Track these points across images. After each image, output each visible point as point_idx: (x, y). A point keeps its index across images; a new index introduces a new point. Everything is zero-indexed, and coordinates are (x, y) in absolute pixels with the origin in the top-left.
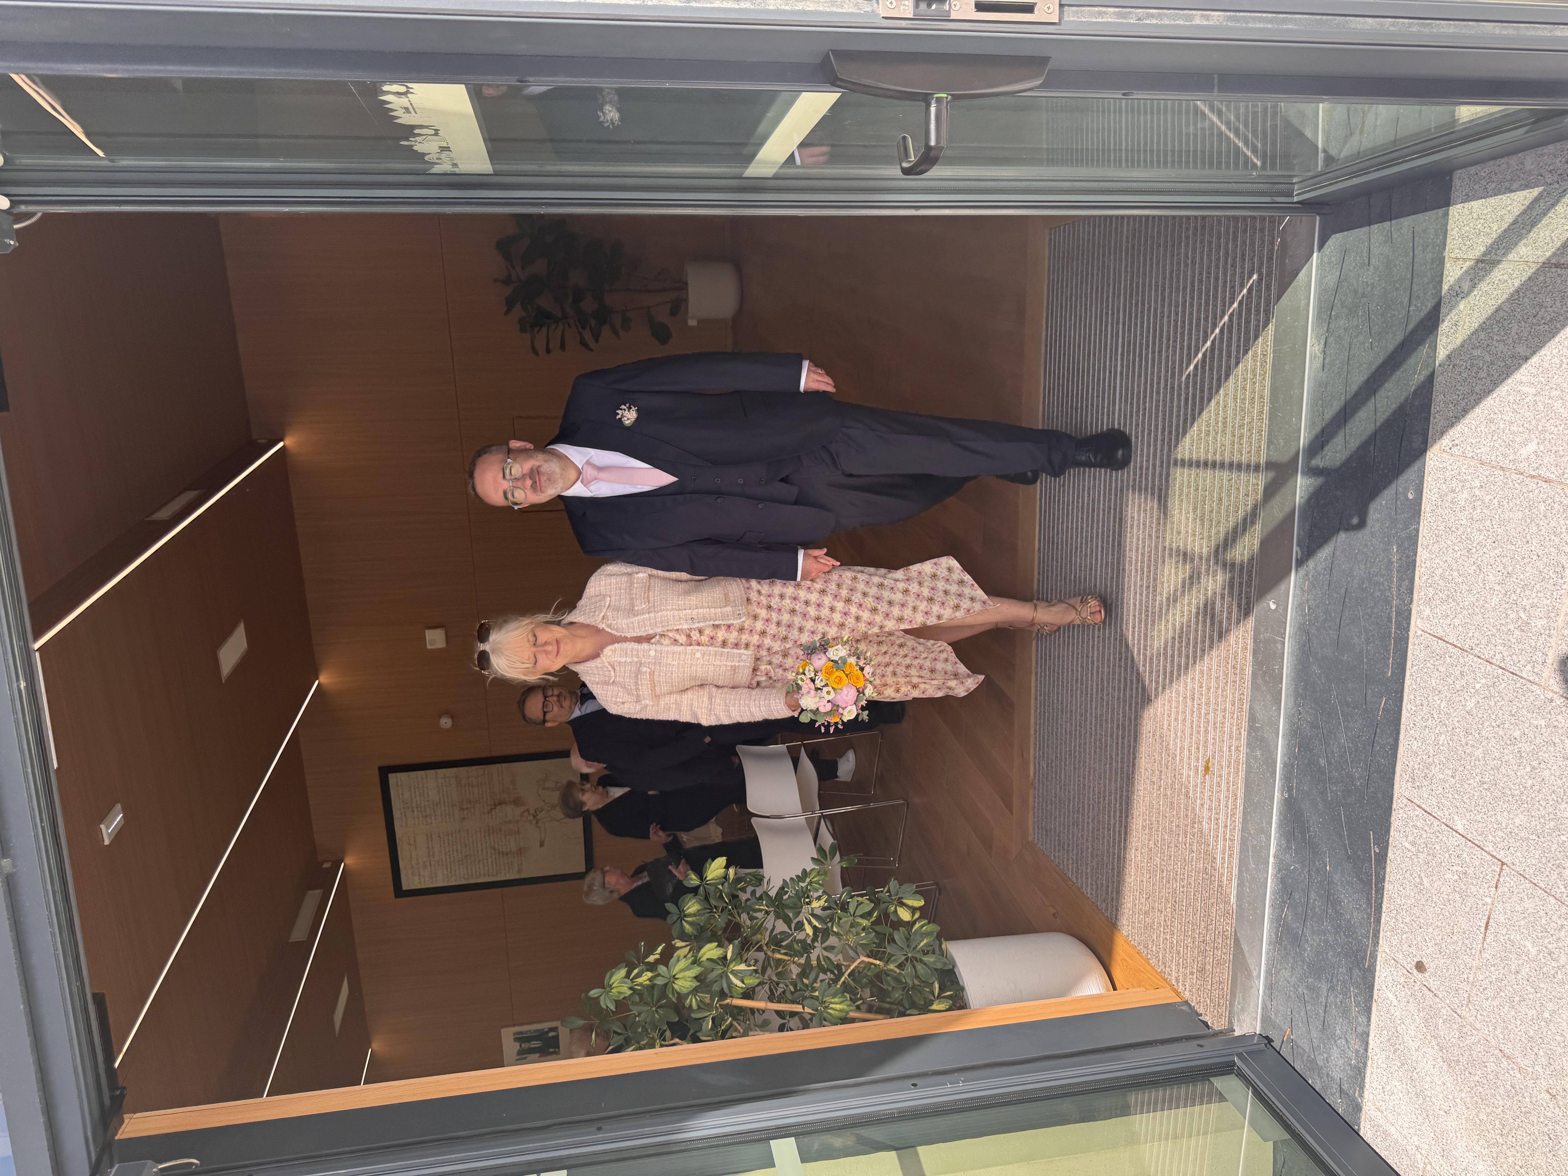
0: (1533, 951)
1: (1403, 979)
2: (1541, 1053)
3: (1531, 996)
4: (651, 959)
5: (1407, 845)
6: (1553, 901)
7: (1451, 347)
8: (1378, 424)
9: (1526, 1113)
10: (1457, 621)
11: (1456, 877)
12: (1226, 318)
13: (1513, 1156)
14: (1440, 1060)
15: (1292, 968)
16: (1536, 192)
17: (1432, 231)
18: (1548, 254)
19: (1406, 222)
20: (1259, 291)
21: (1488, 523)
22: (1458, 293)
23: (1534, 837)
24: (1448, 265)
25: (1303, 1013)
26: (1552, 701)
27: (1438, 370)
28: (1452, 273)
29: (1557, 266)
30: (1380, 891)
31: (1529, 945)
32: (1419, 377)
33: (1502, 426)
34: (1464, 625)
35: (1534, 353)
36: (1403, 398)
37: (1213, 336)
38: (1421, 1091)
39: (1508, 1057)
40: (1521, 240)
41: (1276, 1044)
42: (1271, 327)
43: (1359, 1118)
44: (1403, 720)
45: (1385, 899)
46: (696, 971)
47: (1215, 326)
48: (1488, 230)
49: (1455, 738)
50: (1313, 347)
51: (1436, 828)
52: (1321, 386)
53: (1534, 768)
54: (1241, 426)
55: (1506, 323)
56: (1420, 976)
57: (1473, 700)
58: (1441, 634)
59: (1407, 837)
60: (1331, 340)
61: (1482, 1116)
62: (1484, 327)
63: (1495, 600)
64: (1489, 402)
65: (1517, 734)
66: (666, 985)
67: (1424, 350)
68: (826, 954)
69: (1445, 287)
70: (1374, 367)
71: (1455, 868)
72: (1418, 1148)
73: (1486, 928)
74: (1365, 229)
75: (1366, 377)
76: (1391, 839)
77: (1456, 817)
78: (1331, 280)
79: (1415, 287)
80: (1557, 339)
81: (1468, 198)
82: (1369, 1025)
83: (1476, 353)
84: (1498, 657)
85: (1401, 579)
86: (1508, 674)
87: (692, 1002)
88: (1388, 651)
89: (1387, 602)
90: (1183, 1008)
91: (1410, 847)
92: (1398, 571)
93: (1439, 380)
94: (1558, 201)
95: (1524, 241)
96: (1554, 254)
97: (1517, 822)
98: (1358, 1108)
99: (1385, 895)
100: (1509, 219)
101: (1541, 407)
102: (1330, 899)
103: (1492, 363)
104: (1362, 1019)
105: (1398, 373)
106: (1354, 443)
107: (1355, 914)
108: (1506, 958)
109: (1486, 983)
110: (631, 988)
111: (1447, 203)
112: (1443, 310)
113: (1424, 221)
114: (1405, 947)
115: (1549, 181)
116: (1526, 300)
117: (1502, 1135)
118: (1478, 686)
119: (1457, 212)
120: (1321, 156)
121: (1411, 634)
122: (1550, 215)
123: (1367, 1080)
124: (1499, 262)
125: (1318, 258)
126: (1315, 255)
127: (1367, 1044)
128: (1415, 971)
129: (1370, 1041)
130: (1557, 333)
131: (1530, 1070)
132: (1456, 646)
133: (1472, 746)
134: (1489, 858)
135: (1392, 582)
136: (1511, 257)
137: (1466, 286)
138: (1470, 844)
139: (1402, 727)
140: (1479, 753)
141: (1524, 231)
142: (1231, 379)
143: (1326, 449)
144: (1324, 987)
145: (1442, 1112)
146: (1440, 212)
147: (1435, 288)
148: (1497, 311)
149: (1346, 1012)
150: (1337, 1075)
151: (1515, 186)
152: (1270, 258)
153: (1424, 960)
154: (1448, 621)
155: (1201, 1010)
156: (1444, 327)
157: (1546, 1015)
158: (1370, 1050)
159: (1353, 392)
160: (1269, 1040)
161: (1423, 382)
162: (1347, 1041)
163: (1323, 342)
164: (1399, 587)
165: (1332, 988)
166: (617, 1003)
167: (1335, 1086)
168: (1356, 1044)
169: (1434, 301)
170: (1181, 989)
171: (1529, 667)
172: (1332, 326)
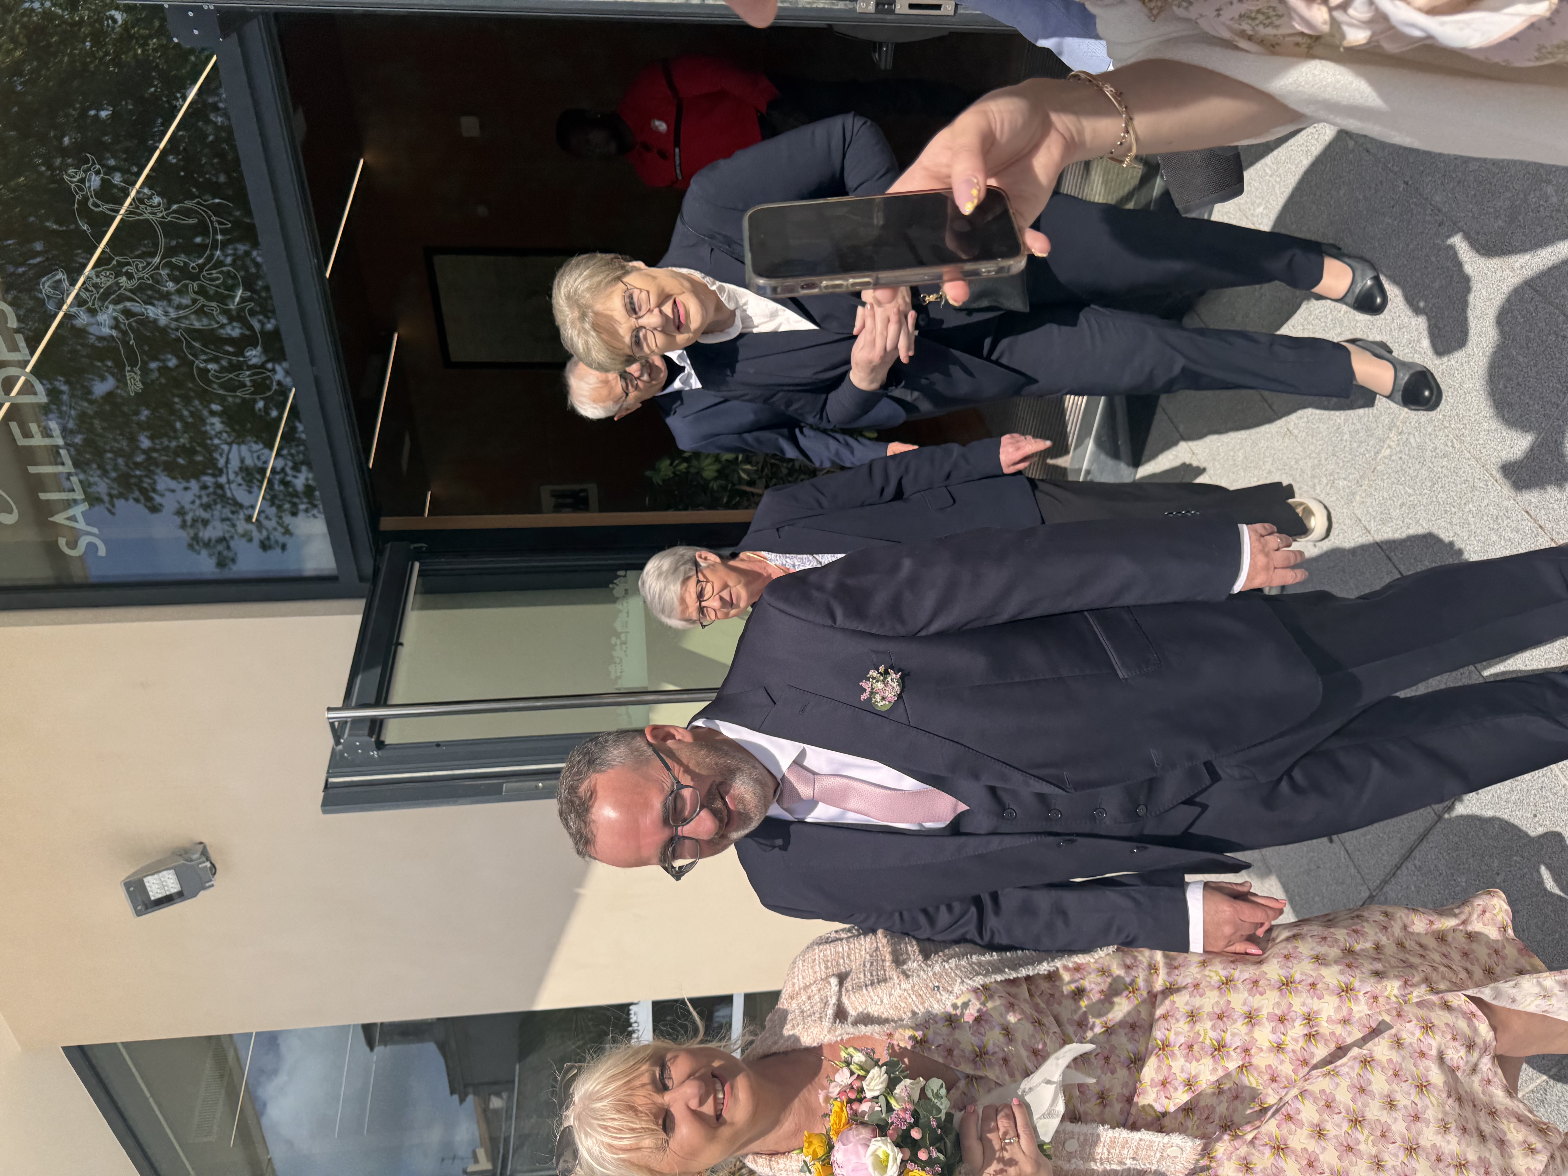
46: (717, 466)
66: (697, 473)
166: (664, 480)
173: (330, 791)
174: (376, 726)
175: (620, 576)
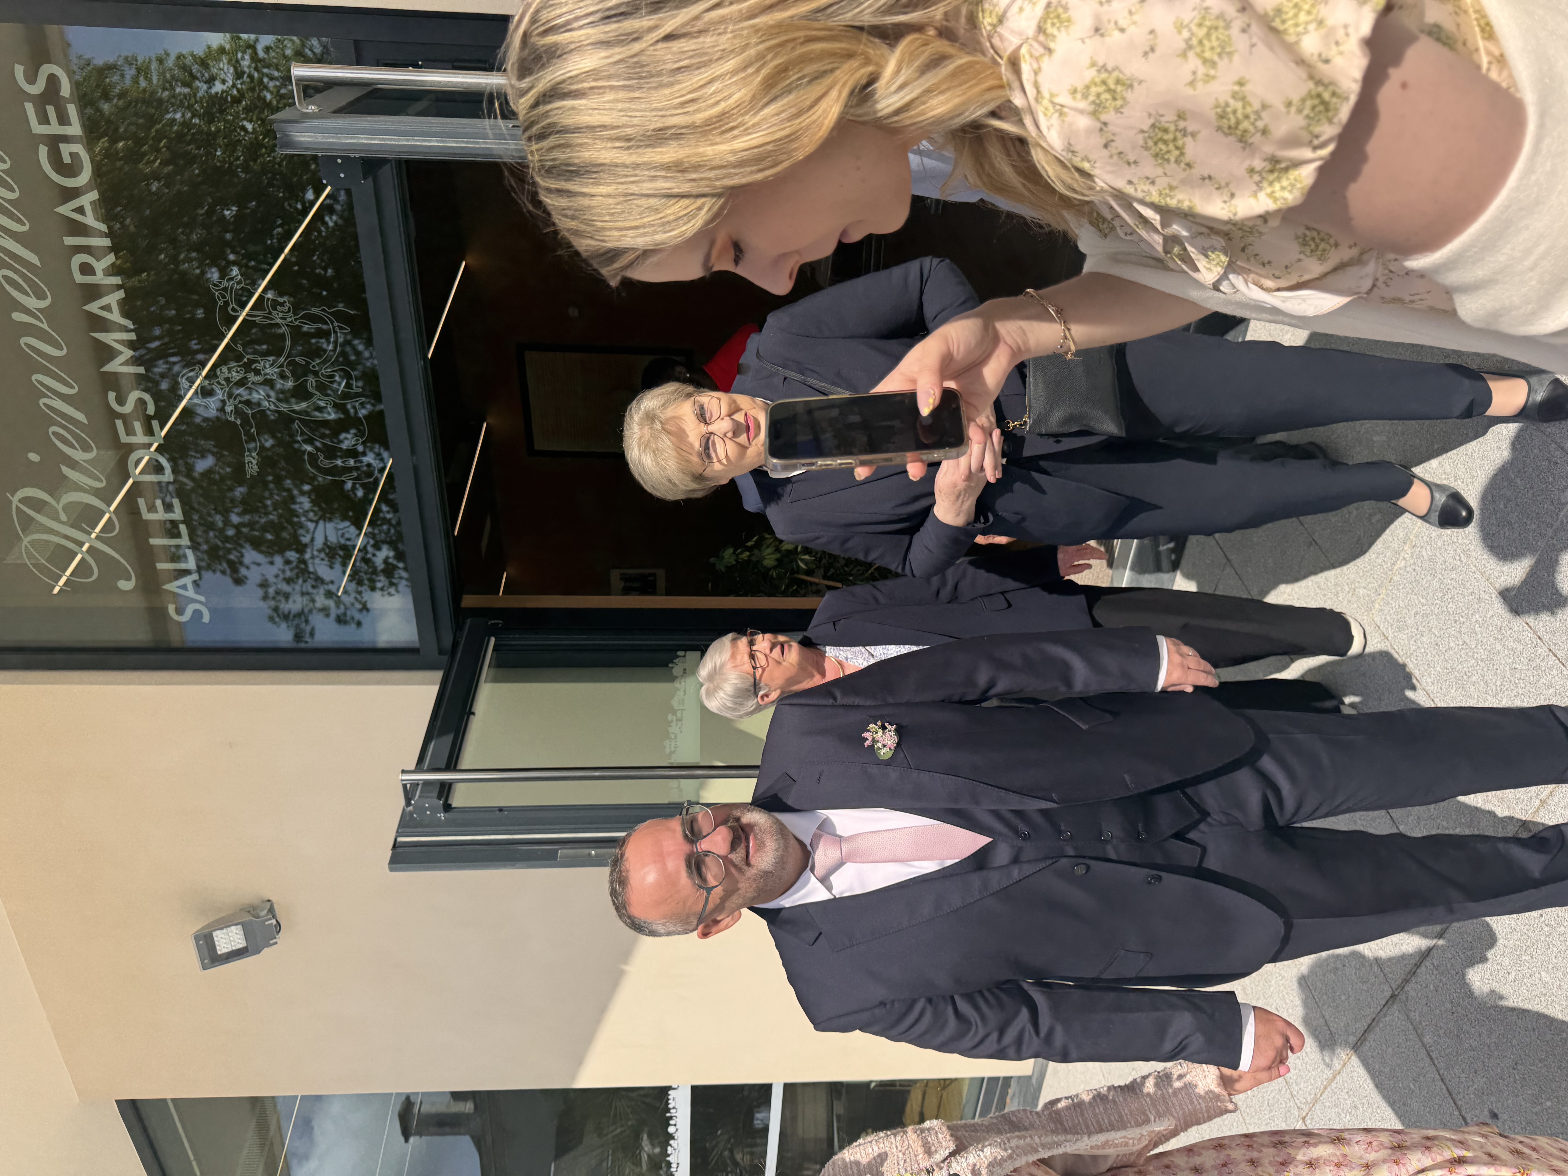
4: (750, 544)
46: (777, 556)
66: (758, 561)
87: (773, 573)
110: (736, 560)
166: (727, 567)
173: (400, 850)
174: (445, 789)
175: (679, 656)
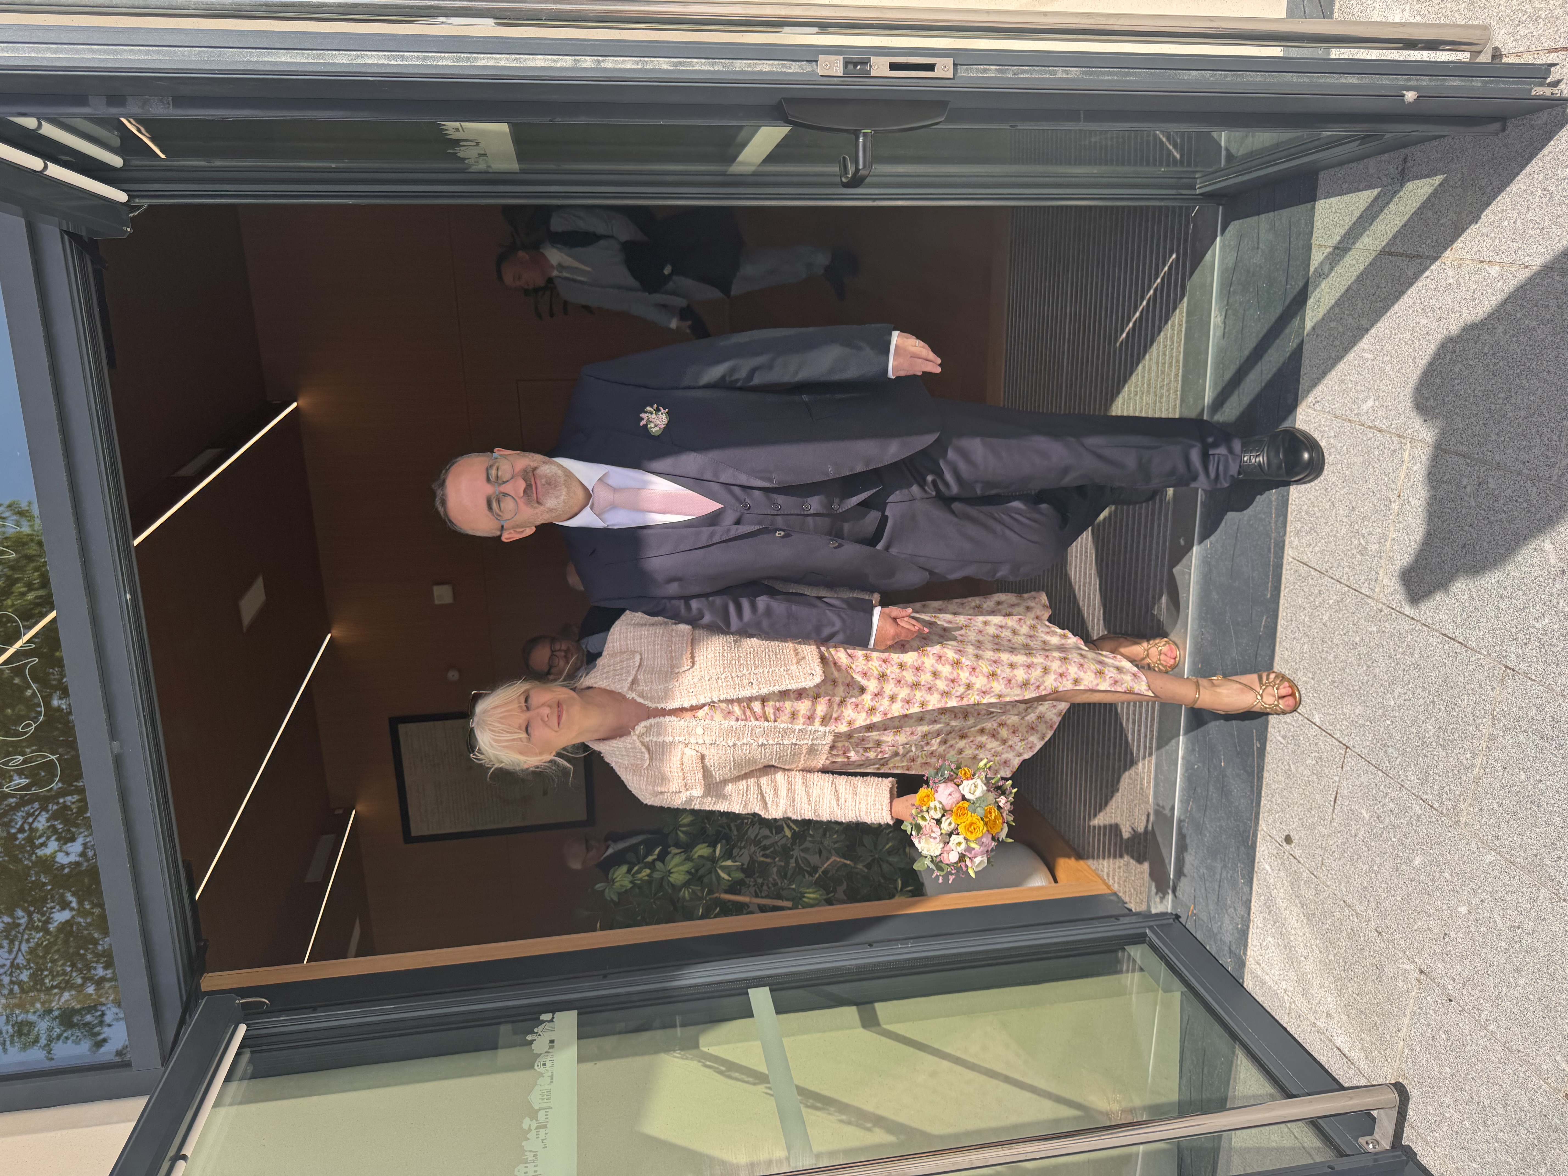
0: (1367, 816)
1: (1275, 852)
2: (1372, 899)
3: (1365, 854)
5: (1279, 738)
6: (1381, 774)
7: (1315, 320)
8: (1263, 385)
9: (1361, 950)
10: (1317, 549)
11: (1314, 762)
12: (1152, 292)
13: (1352, 986)
14: (1301, 915)
15: (1196, 853)
16: (1376, 191)
17: (1303, 221)
18: (1383, 244)
19: (1285, 213)
20: (1177, 268)
21: (1339, 467)
22: (1322, 275)
23: (1368, 723)
24: (1314, 251)
25: (1203, 891)
26: (1381, 611)
27: (1306, 339)
28: (1317, 257)
29: (1390, 254)
30: (1260, 778)
31: (1364, 811)
32: (1293, 344)
33: (1350, 386)
34: (1322, 552)
35: (1372, 326)
36: (1281, 362)
37: (1141, 308)
38: (1289, 943)
39: (1349, 906)
40: (1365, 231)
41: (1183, 920)
42: (1185, 299)
43: (1243, 973)
44: (1278, 634)
45: (1264, 786)
46: (688, 866)
47: (1143, 299)
48: (1342, 222)
49: (1315, 646)
50: (1216, 318)
51: (1301, 723)
52: (1222, 352)
53: (1368, 667)
54: (1162, 387)
55: (1354, 300)
56: (1288, 847)
57: (1328, 614)
58: (1306, 560)
59: (1279, 731)
60: (1230, 312)
61: (1331, 957)
62: (1337, 303)
63: (1344, 531)
64: (1341, 366)
65: (1358, 639)
66: (662, 879)
67: (1296, 322)
68: (802, 854)
69: (1312, 269)
70: (1261, 336)
71: (1313, 755)
72: (1285, 990)
73: (1335, 802)
74: (1256, 218)
75: (1255, 345)
76: (1269, 735)
77: (1315, 712)
78: (1231, 261)
79: (1291, 269)
80: (1388, 314)
81: (1328, 196)
82: (1251, 893)
83: (1333, 324)
84: (1345, 577)
85: (1277, 516)
86: (1352, 591)
87: (686, 894)
88: (1268, 577)
89: (1268, 535)
90: (1113, 898)
91: (1282, 740)
92: (1276, 509)
93: (1306, 347)
94: (1391, 200)
95: (1368, 232)
96: (1388, 244)
97: (1357, 712)
98: (1242, 964)
99: (1264, 783)
100: (1357, 214)
101: (1376, 369)
102: (1224, 791)
103: (1344, 334)
104: (1246, 889)
105: (1278, 341)
106: (1246, 401)
107: (1242, 801)
108: (1349, 825)
109: (1334, 848)
110: (631, 882)
111: (1313, 199)
112: (1310, 288)
113: (1297, 212)
114: (1278, 824)
115: (1385, 183)
116: (1368, 281)
117: (1344, 970)
118: (1331, 602)
119: (1322, 206)
120: (1223, 153)
121: (1285, 561)
122: (1385, 211)
123: (1249, 940)
124: (1350, 249)
125: (1221, 241)
126: (1218, 239)
127: (1250, 909)
128: (1284, 844)
129: (1252, 907)
130: (1389, 309)
131: (1364, 914)
132: (1316, 570)
133: (1327, 652)
134: (1337, 743)
135: (1271, 517)
136: (1358, 245)
137: (1326, 268)
138: (1324, 733)
139: (1278, 640)
140: (1331, 658)
141: (1367, 224)
142: (1155, 344)
143: (1225, 406)
144: (1219, 865)
145: (1303, 958)
146: (1309, 205)
147: (1304, 270)
148: (1347, 290)
149: (1234, 884)
150: (1228, 938)
151: (1361, 187)
152: (1186, 241)
153: (1291, 834)
154: (1311, 549)
155: (1127, 899)
156: (1310, 302)
157: (1375, 868)
158: (1252, 914)
159: (1245, 357)
160: (1177, 917)
161: (1296, 349)
162: (1235, 909)
163: (1224, 314)
164: (1276, 522)
165: (1225, 867)
167: (1227, 948)
168: (1241, 911)
169: (1304, 281)
170: (1111, 882)
171: (1366, 585)
172: (1231, 300)
175: (543, 1022)
